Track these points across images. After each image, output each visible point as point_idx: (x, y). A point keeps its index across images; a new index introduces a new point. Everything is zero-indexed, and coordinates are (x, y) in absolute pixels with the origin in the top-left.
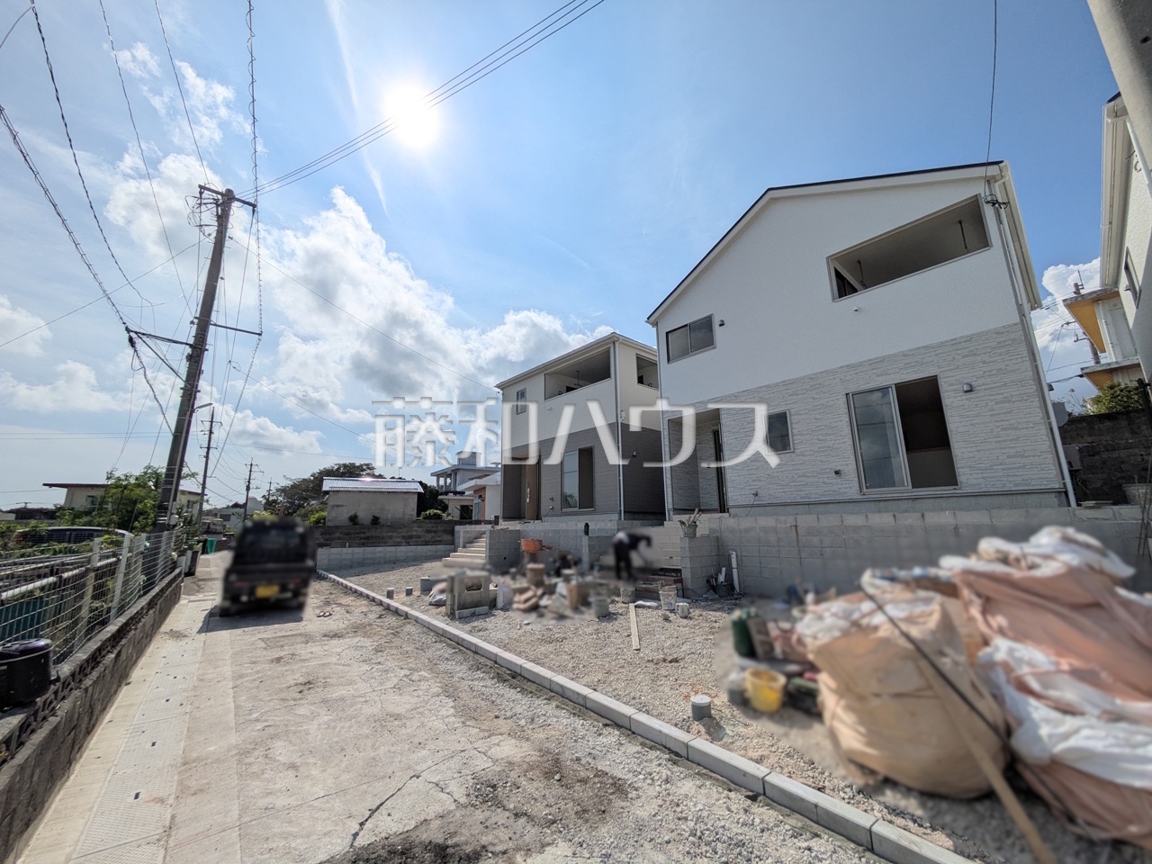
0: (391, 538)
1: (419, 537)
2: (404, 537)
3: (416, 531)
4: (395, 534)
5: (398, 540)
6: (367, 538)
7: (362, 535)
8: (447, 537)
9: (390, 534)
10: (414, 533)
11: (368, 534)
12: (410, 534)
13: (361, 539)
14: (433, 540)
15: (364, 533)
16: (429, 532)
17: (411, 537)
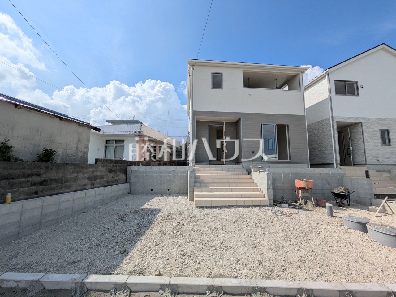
0: (76, 180)
1: (102, 177)
2: (90, 179)
3: (101, 171)
4: (80, 175)
5: (84, 182)
6: (43, 183)
7: (36, 179)
8: (122, 177)
9: (75, 175)
10: (99, 174)
11: (44, 177)
12: (95, 174)
13: (35, 184)
14: (113, 179)
15: (38, 175)
16: (110, 171)
17: (96, 178)
